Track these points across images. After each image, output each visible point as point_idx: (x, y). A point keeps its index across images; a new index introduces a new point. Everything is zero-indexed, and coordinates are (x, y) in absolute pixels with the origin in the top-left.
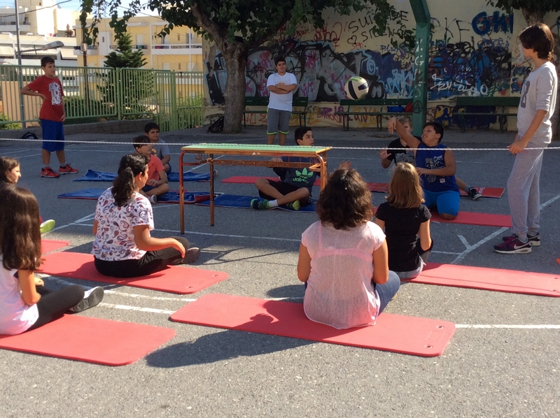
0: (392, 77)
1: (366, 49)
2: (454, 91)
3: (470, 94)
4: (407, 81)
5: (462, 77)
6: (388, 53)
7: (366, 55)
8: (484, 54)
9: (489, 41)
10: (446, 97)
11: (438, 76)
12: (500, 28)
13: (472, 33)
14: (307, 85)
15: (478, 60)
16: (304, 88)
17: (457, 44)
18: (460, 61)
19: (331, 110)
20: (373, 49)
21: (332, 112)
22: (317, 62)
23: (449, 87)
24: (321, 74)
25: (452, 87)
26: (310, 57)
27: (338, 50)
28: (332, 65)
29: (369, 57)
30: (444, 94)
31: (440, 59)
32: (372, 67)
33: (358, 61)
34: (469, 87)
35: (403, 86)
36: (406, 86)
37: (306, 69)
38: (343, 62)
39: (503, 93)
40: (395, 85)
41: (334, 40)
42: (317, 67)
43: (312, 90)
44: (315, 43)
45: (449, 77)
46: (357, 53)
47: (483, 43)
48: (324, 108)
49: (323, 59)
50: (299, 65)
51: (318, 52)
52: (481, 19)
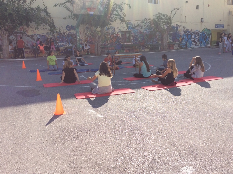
1: (38, 33)
2: (63, 45)
3: (68, 46)
5: (65, 42)
6: (44, 35)
8: (70, 36)
9: (71, 32)
10: (62, 47)
11: (59, 41)
12: (73, 29)
13: (66, 30)
17: (63, 33)
18: (64, 37)
21: (29, 52)
26: (19, 36)
27: (28, 34)
28: (27, 38)
29: (38, 36)
31: (59, 37)
33: (35, 37)
34: (67, 44)
38: (30, 37)
41: (27, 31)
44: (20, 32)
45: (62, 42)
46: (35, 35)
47: (69, 33)
48: (26, 51)
49: (23, 36)
50: (15, 38)
51: (21, 35)
52: (68, 27)
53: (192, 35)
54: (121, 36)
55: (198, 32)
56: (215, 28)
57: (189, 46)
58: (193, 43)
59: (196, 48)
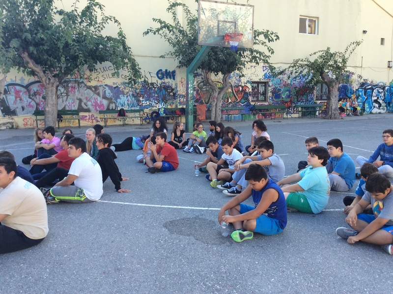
0: (120, 98)
1: (106, 84)
3: (158, 107)
4: (128, 101)
5: (154, 99)
6: (117, 87)
7: (105, 87)
8: (163, 89)
9: (164, 83)
10: (147, 109)
11: (143, 98)
12: (168, 77)
13: (157, 78)
14: (71, 103)
15: (160, 91)
16: (69, 105)
17: (150, 84)
18: (152, 91)
19: (86, 116)
20: (109, 84)
21: (88, 118)
22: (76, 90)
23: (148, 104)
24: (79, 97)
25: (150, 104)
26: (72, 87)
27: (89, 84)
28: (86, 92)
29: (107, 88)
30: (146, 107)
31: (143, 90)
32: (109, 93)
33: (101, 90)
34: (157, 104)
35: (126, 103)
36: (128, 103)
37: (70, 94)
38: (93, 91)
39: (172, 106)
40: (121, 102)
42: (77, 93)
43: (74, 106)
44: (74, 80)
45: (148, 99)
46: (100, 86)
47: (162, 83)
48: (83, 116)
49: (80, 89)
50: (65, 92)
51: (76, 85)
52: (160, 73)
53: (373, 90)
54: (251, 90)
55: (382, 84)
57: (368, 110)
58: (374, 104)
59: (380, 113)
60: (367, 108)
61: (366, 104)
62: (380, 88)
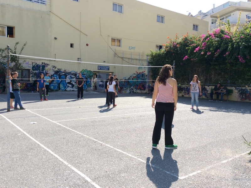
53: (66, 75)
55: (74, 72)
56: (98, 69)
57: (63, 88)
58: (68, 85)
59: (73, 91)
60: (62, 87)
61: (61, 85)
62: (72, 74)
